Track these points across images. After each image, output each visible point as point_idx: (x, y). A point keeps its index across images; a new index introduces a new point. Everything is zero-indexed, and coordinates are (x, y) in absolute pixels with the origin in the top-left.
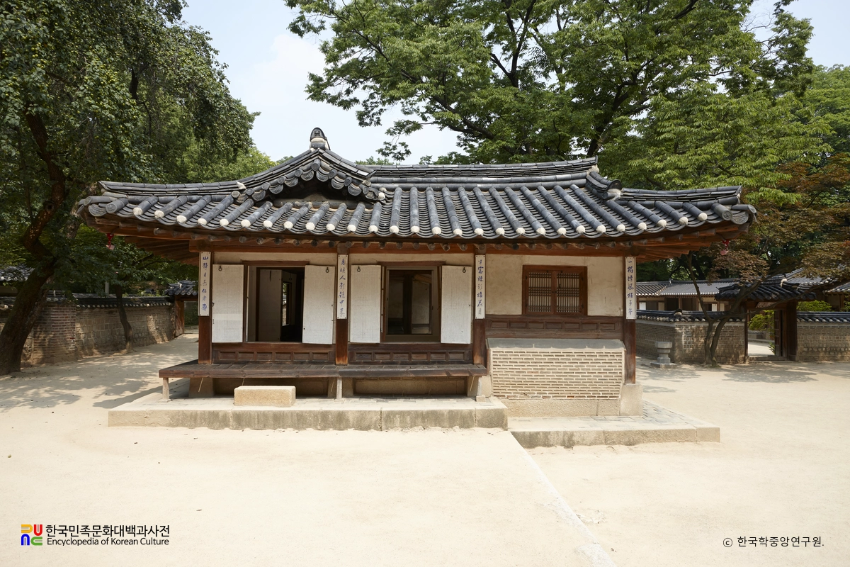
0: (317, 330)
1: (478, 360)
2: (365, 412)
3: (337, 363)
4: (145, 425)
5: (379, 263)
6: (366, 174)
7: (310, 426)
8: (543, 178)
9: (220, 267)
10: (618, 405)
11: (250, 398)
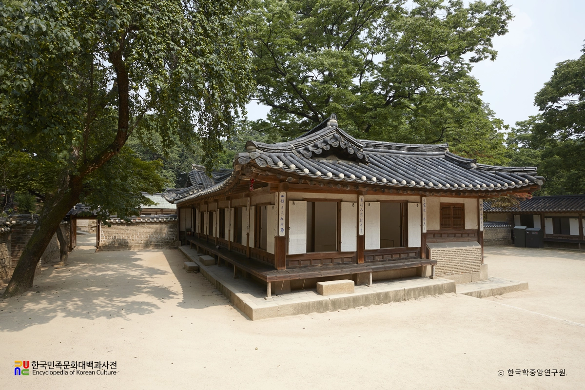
0: (348, 244)
1: (424, 256)
2: (398, 291)
3: (359, 263)
4: (278, 316)
5: (378, 201)
6: (363, 146)
7: (372, 303)
8: (428, 153)
9: (294, 203)
10: (479, 276)
11: (332, 290)
